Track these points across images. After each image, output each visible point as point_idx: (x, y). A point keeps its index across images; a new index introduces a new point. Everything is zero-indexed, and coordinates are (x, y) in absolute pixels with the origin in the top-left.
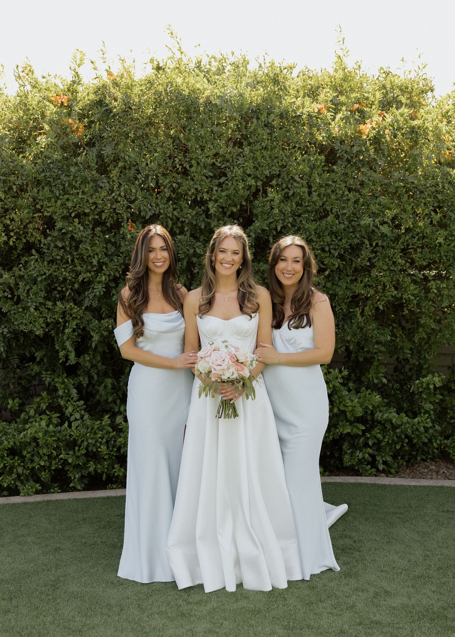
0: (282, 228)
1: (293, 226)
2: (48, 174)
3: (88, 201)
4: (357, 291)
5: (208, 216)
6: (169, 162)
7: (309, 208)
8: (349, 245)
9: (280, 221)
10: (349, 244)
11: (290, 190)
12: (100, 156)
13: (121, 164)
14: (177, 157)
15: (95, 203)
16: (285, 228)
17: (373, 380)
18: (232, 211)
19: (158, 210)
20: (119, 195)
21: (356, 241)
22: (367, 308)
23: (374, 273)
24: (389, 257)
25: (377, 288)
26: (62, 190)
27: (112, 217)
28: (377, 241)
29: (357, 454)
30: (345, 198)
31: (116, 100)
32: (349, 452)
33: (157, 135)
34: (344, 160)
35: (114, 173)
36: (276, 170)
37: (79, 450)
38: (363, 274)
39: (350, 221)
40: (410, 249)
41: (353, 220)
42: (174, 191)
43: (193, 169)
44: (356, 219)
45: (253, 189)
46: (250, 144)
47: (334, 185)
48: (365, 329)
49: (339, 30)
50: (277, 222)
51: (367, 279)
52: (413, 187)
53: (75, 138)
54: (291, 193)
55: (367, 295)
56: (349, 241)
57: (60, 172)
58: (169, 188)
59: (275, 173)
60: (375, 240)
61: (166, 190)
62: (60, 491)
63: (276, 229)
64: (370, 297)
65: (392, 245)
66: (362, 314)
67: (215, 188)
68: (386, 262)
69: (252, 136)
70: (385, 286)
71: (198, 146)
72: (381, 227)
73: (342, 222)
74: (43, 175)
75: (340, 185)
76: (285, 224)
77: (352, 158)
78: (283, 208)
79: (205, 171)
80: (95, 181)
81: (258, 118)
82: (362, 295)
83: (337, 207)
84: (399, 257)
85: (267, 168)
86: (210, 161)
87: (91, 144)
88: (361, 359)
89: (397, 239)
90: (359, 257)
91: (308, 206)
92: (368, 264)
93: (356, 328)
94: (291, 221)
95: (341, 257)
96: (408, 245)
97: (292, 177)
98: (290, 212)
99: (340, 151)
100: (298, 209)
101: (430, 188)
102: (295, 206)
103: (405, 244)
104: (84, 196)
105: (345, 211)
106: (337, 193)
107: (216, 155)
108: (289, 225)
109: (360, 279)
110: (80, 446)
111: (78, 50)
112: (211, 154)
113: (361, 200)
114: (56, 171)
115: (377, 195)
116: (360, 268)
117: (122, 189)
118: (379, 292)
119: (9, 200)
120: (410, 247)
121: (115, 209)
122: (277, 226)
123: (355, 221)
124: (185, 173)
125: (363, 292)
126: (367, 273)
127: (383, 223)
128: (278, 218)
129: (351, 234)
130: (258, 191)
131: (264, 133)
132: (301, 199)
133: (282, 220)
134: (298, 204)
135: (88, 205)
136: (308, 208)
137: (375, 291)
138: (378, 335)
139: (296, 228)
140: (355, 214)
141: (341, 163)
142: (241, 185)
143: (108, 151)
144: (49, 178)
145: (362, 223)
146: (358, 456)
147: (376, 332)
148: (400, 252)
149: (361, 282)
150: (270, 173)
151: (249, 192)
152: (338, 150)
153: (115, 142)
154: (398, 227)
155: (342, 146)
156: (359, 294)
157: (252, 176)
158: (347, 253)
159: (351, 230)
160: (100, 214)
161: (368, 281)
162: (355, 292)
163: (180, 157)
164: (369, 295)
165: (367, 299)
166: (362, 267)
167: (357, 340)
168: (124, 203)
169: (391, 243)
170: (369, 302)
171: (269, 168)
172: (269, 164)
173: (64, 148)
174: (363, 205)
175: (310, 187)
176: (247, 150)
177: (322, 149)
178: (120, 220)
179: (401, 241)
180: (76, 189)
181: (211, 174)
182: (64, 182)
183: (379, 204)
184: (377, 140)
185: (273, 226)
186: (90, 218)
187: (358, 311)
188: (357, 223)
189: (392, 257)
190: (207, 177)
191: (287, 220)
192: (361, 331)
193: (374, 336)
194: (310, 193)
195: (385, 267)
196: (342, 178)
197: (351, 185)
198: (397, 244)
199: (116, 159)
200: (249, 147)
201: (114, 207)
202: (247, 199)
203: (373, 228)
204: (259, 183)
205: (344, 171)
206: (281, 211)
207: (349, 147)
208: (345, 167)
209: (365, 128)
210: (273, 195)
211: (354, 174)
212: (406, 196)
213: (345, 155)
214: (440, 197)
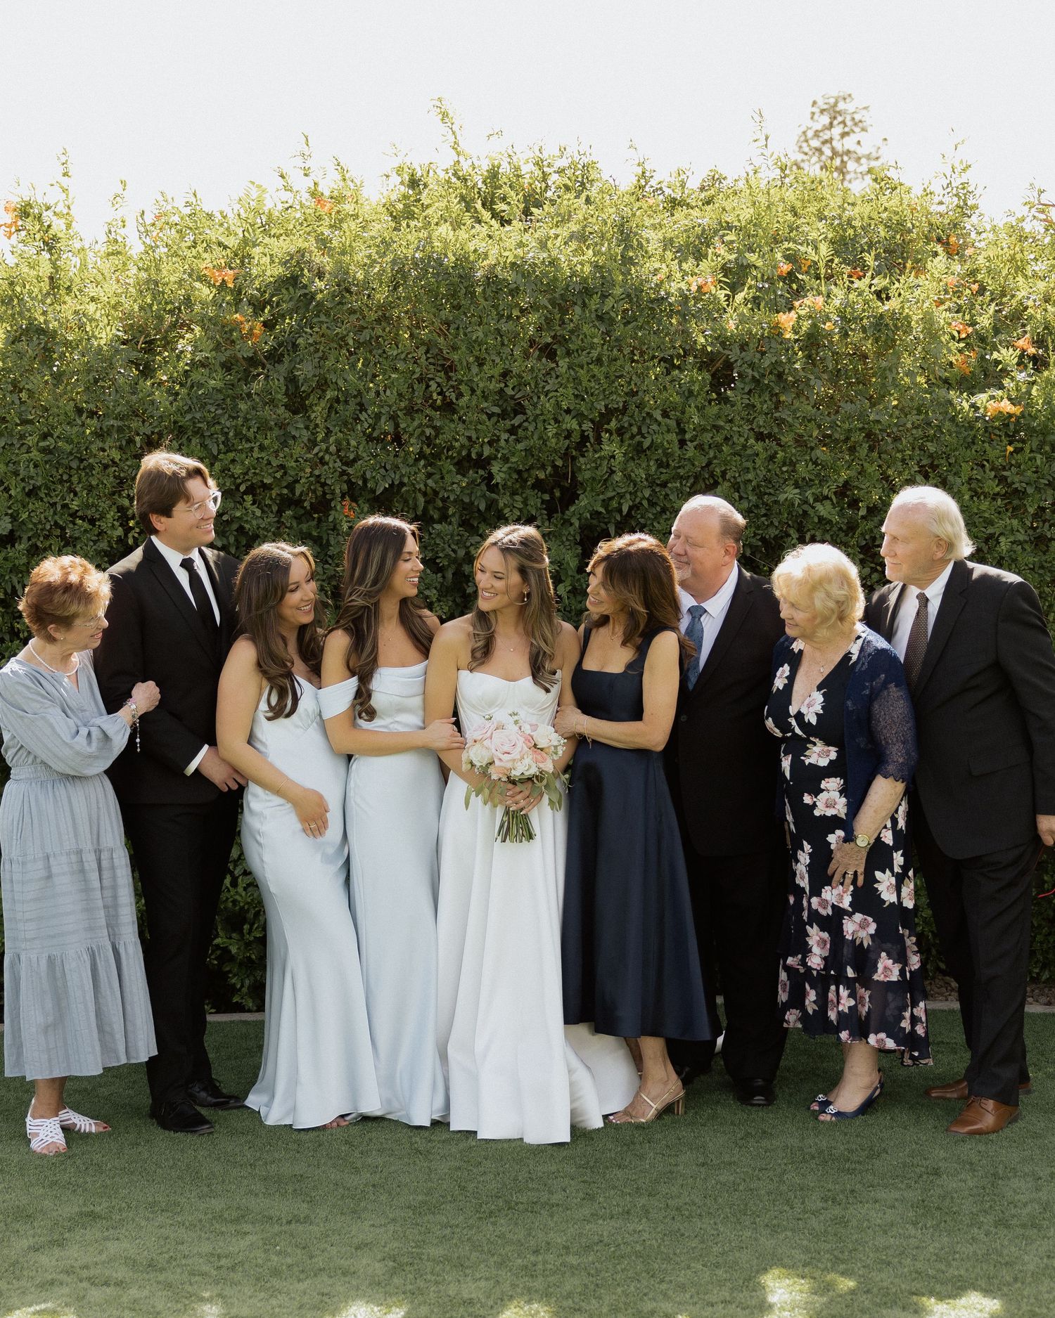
0: (631, 508)
1: (652, 504)
2: (198, 415)
3: (269, 463)
5: (493, 488)
6: (419, 388)
7: (682, 472)
8: (759, 540)
9: (628, 496)
10: (759, 537)
11: (645, 438)
12: (292, 380)
13: (330, 394)
14: (433, 379)
15: (282, 467)
16: (638, 509)
18: (537, 478)
19: (397, 477)
20: (327, 450)
21: (773, 532)
26: (223, 443)
27: (314, 492)
28: (813, 532)
30: (749, 452)
31: (320, 275)
33: (396, 341)
34: (747, 380)
35: (318, 412)
36: (618, 401)
37: (250, 932)
39: (761, 496)
41: (766, 494)
42: (429, 441)
43: (463, 401)
44: (772, 491)
45: (576, 437)
46: (568, 353)
47: (727, 427)
49: (758, 118)
50: (621, 497)
52: (880, 430)
53: (246, 349)
54: (646, 443)
56: (760, 532)
57: (219, 412)
58: (418, 437)
59: (616, 406)
60: (809, 530)
61: (413, 441)
62: (213, 1011)
63: (620, 511)
65: (844, 539)
67: (504, 436)
69: (574, 338)
71: (471, 359)
73: (745, 496)
74: (188, 417)
75: (740, 426)
76: (638, 500)
77: (763, 376)
78: (632, 471)
79: (485, 405)
80: (282, 426)
81: (584, 305)
83: (734, 469)
85: (601, 397)
86: (494, 386)
87: (274, 356)
91: (679, 467)
94: (647, 496)
96: (873, 539)
97: (648, 414)
98: (647, 479)
99: (739, 363)
100: (662, 473)
101: (914, 431)
102: (653, 469)
103: (867, 537)
104: (263, 455)
105: (750, 476)
106: (734, 443)
107: (505, 374)
108: (645, 503)
110: (252, 925)
111: (253, 183)
112: (497, 372)
113: (780, 455)
114: (213, 410)
115: (813, 445)
117: (332, 440)
119: (128, 463)
121: (319, 476)
122: (620, 504)
123: (770, 494)
124: (448, 408)
127: (821, 498)
128: (623, 490)
129: (763, 519)
130: (584, 438)
131: (593, 333)
132: (666, 455)
133: (630, 493)
134: (660, 464)
135: (271, 471)
136: (679, 471)
139: (658, 509)
140: (770, 482)
141: (742, 386)
142: (551, 430)
143: (306, 370)
144: (199, 422)
145: (782, 497)
148: (859, 553)
150: (606, 406)
151: (567, 442)
152: (736, 361)
153: (320, 354)
154: (854, 504)
155: (743, 354)
157: (573, 413)
158: (758, 556)
159: (763, 511)
160: (291, 487)
163: (438, 380)
168: (336, 465)
169: (842, 534)
171: (606, 397)
172: (604, 390)
173: (227, 366)
174: (784, 464)
175: (682, 431)
176: (563, 363)
177: (707, 361)
178: (328, 497)
179: (859, 531)
180: (248, 440)
181: (497, 410)
182: (226, 430)
183: (815, 463)
184: (813, 341)
185: (614, 504)
186: (274, 493)
188: (773, 499)
190: (490, 416)
191: (639, 494)
194: (682, 443)
196: (744, 414)
197: (760, 427)
198: (852, 537)
199: (323, 385)
200: (567, 360)
201: (317, 472)
202: (566, 455)
203: (805, 507)
204: (587, 426)
205: (748, 401)
206: (628, 477)
207: (758, 356)
208: (749, 392)
209: (787, 320)
210: (612, 447)
211: (765, 406)
212: (866, 446)
213: (750, 371)
214: (931, 447)
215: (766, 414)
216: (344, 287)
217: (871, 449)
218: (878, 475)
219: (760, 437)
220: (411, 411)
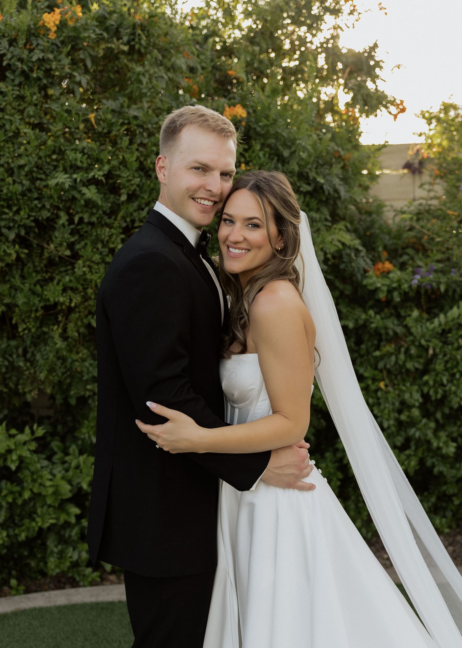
4: (51, 299)
8: (33, 221)
10: (32, 218)
17: (90, 437)
21: (45, 214)
22: (71, 326)
23: (80, 267)
24: (102, 241)
25: (86, 293)
28: (81, 215)
29: (69, 555)
32: (56, 550)
34: (17, 73)
38: (62, 269)
39: (33, 180)
40: (136, 228)
41: (38, 179)
44: (43, 176)
48: (69, 361)
51: (67, 278)
55: (70, 302)
56: (33, 214)
60: (77, 213)
64: (76, 306)
65: (108, 221)
66: (64, 336)
68: (97, 249)
72: (85, 190)
73: (18, 180)
75: (12, 115)
77: (32, 70)
82: (62, 304)
83: (7, 155)
84: (119, 240)
88: (73, 402)
90: (52, 242)
92: (68, 253)
93: (55, 359)
95: (22, 241)
96: (133, 221)
103: (128, 220)
105: (22, 162)
106: (6, 131)
109: (57, 278)
115: (79, 136)
116: (57, 259)
118: (90, 298)
120: (136, 224)
123: (41, 179)
125: (61, 299)
126: (69, 267)
129: (36, 202)
137: (83, 297)
138: (91, 369)
140: (41, 169)
141: (12, 77)
145: (52, 182)
146: (71, 557)
147: (87, 364)
148: (121, 233)
149: (59, 281)
152: (6, 54)
155: (12, 48)
156: (56, 304)
158: (32, 235)
159: (36, 195)
161: (70, 281)
162: (48, 300)
164: (73, 305)
165: (70, 310)
166: (60, 257)
167: (56, 379)
169: (106, 218)
170: (74, 316)
174: (54, 152)
179: (121, 214)
183: (82, 152)
187: (56, 331)
188: (44, 183)
189: (108, 242)
192: (62, 364)
193: (85, 370)
195: (97, 257)
196: (15, 104)
197: (31, 117)
198: (115, 219)
203: (74, 193)
205: (18, 93)
207: (26, 52)
208: (20, 85)
211: (35, 97)
212: (126, 140)
213: (19, 64)
215: (36, 105)
217: (131, 142)
218: (136, 165)
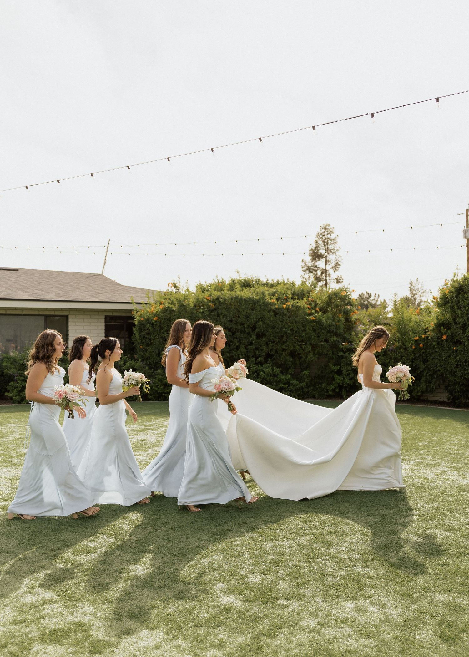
5: (245, 328)
12: (218, 313)
13: (223, 315)
23: (288, 343)
31: (222, 298)
33: (232, 308)
34: (279, 314)
35: (221, 317)
36: (262, 316)
42: (236, 321)
43: (241, 316)
46: (255, 310)
47: (276, 320)
52: (297, 321)
53: (211, 309)
60: (287, 334)
66: (285, 354)
68: (290, 340)
70: (290, 346)
71: (242, 310)
77: (281, 313)
80: (216, 319)
81: (257, 303)
84: (293, 339)
86: (245, 314)
87: (215, 309)
89: (293, 334)
95: (279, 338)
97: (265, 318)
101: (301, 321)
107: (247, 313)
112: (245, 312)
124: (239, 317)
127: (289, 330)
130: (257, 321)
131: (258, 307)
142: (252, 320)
143: (220, 311)
145: (283, 330)
150: (260, 317)
153: (221, 309)
154: (293, 331)
155: (278, 310)
157: (255, 318)
163: (237, 313)
169: (291, 335)
173: (209, 311)
174: (284, 325)
177: (274, 311)
181: (245, 317)
183: (288, 325)
184: (288, 309)
194: (270, 322)
196: (278, 319)
197: (280, 320)
199: (222, 313)
202: (255, 323)
204: (257, 320)
206: (263, 327)
209: (285, 306)
210: (261, 323)
214: (304, 323)
216: (225, 300)
219: (281, 322)
220: (234, 317)
